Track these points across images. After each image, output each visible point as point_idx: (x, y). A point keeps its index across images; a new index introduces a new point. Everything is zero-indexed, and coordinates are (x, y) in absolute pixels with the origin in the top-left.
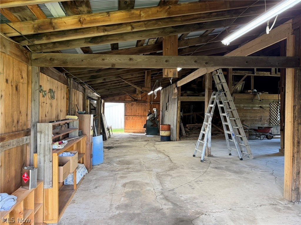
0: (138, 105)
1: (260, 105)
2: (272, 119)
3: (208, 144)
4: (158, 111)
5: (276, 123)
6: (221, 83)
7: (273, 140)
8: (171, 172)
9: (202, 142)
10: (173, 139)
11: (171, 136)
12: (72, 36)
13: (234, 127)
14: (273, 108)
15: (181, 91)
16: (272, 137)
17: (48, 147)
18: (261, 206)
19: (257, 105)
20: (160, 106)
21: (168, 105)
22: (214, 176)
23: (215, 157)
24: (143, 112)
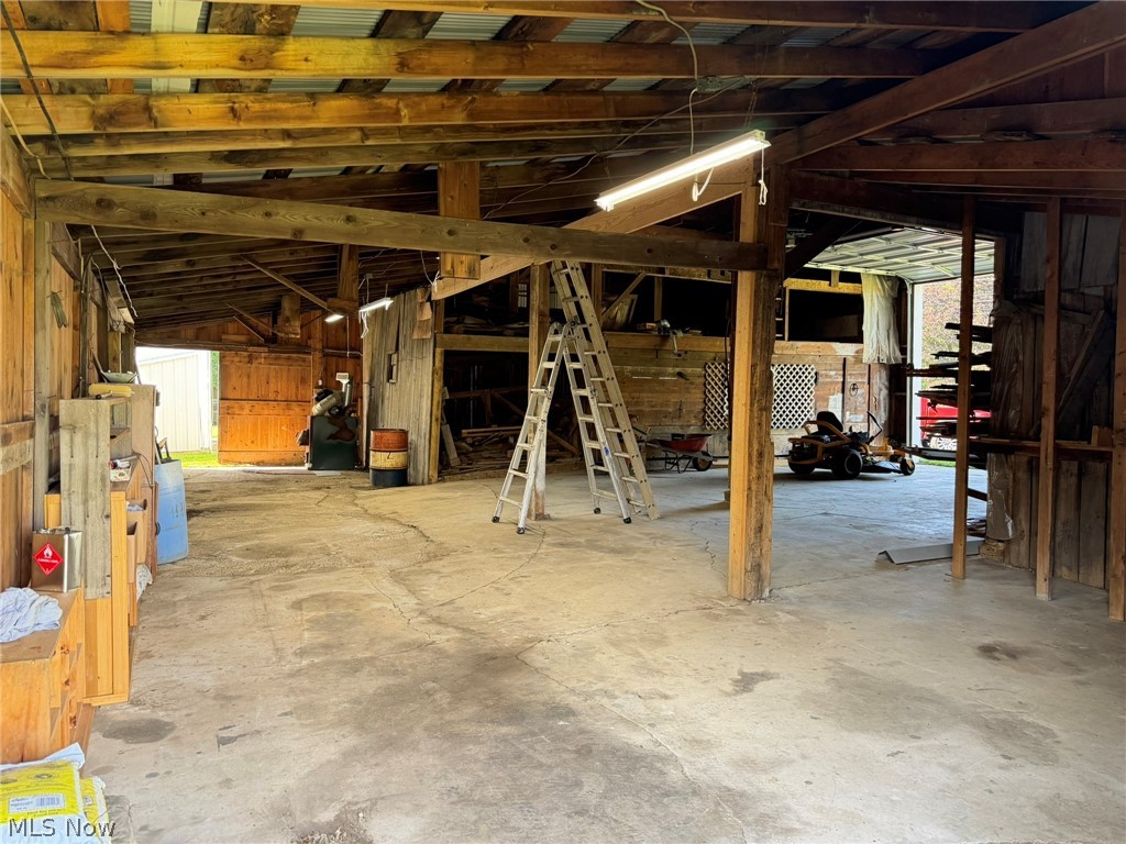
0: (276, 359)
1: (678, 370)
2: (709, 412)
3: (537, 481)
4: (356, 382)
5: (719, 424)
6: (575, 299)
7: (710, 473)
8: (436, 565)
9: (521, 474)
10: (416, 478)
11: (411, 471)
12: (188, 143)
13: (608, 429)
14: (713, 380)
15: (445, 317)
16: (709, 466)
17: (96, 473)
18: (676, 613)
19: (670, 370)
20: (361, 365)
21: (394, 362)
22: (559, 563)
23: (556, 520)
24: (293, 385)
